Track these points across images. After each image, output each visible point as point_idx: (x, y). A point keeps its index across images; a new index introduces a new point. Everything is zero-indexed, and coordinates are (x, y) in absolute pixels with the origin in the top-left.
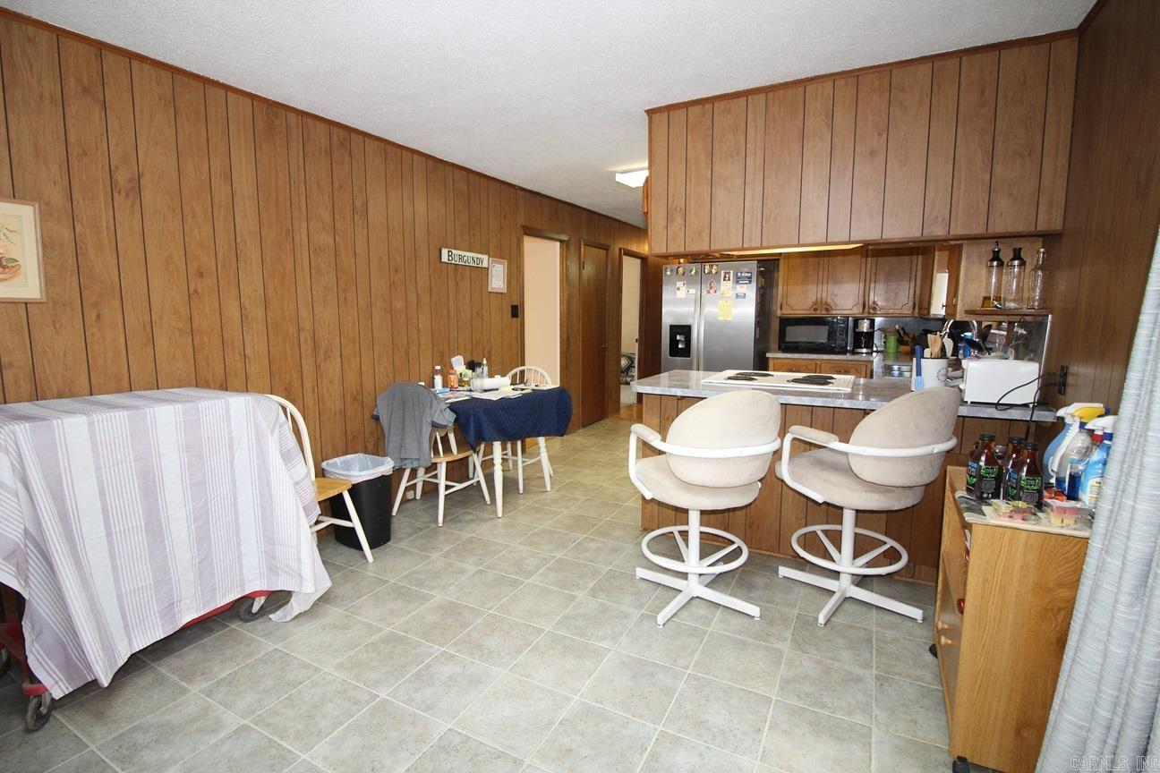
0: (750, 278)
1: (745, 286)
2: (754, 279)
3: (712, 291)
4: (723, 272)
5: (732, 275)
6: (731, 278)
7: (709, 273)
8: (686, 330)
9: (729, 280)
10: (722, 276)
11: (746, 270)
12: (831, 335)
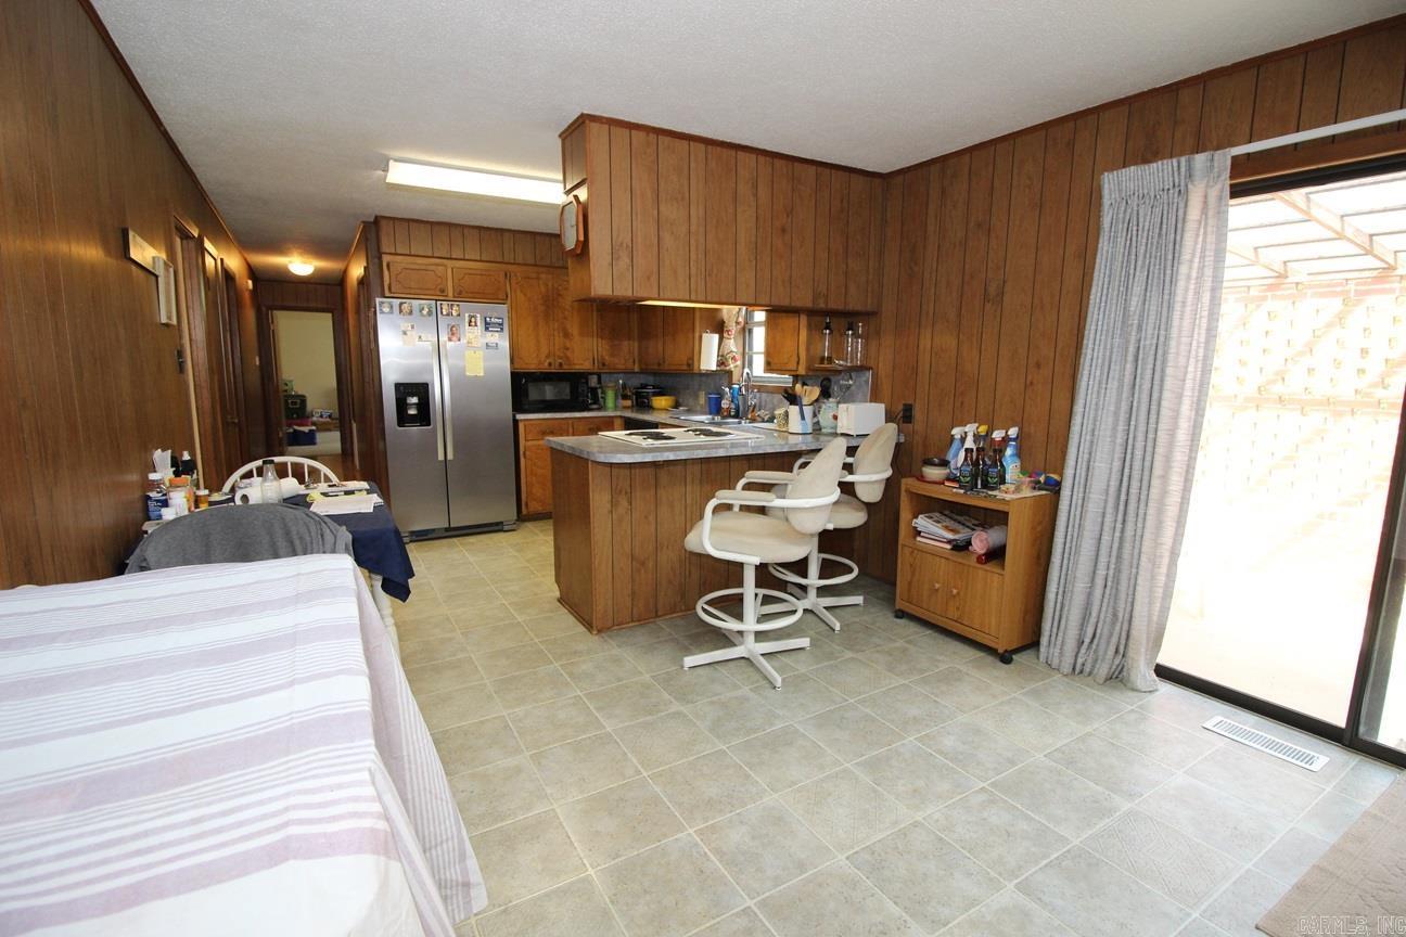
0: (502, 324)
1: (497, 334)
2: (506, 327)
3: (454, 338)
4: (467, 315)
5: (478, 319)
6: (479, 324)
7: (448, 315)
8: (422, 390)
9: (476, 325)
10: (467, 320)
11: (496, 314)
12: (574, 390)
